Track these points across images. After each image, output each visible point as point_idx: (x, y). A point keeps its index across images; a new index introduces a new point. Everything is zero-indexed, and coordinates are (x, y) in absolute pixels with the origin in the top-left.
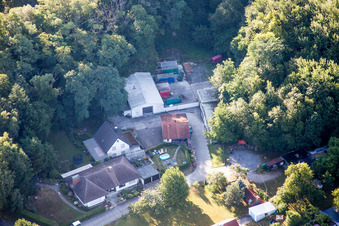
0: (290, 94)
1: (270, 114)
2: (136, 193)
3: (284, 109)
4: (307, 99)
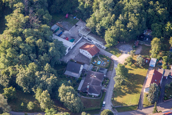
0: (129, 15)
1: (128, 27)
2: (108, 81)
3: (132, 22)
4: (137, 15)
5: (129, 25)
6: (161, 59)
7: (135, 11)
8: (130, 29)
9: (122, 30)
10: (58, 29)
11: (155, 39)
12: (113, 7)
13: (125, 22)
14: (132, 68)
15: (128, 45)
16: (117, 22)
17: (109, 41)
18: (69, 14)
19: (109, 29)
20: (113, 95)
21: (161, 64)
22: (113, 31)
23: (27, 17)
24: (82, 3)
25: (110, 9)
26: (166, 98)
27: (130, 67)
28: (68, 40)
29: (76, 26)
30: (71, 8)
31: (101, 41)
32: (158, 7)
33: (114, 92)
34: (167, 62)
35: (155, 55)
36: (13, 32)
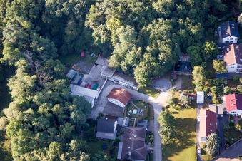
0: (159, 44)
1: (160, 58)
2: (152, 136)
3: (164, 52)
4: (168, 41)
5: (161, 56)
6: (209, 91)
7: (165, 37)
8: (163, 60)
9: (154, 64)
10: (76, 74)
11: (196, 68)
12: (137, 37)
13: (156, 54)
14: (177, 111)
15: (164, 79)
16: (146, 56)
17: (141, 81)
18: (85, 51)
19: (137, 67)
20: (163, 155)
21: (211, 97)
22: (143, 68)
23: (34, 76)
24: (97, 38)
25: (134, 41)
26: (228, 145)
27: (174, 110)
28: (90, 88)
29: (96, 65)
30: (86, 44)
31: (130, 81)
32: (190, 25)
33: (163, 150)
34: (217, 93)
35: (201, 87)
36: (21, 102)
